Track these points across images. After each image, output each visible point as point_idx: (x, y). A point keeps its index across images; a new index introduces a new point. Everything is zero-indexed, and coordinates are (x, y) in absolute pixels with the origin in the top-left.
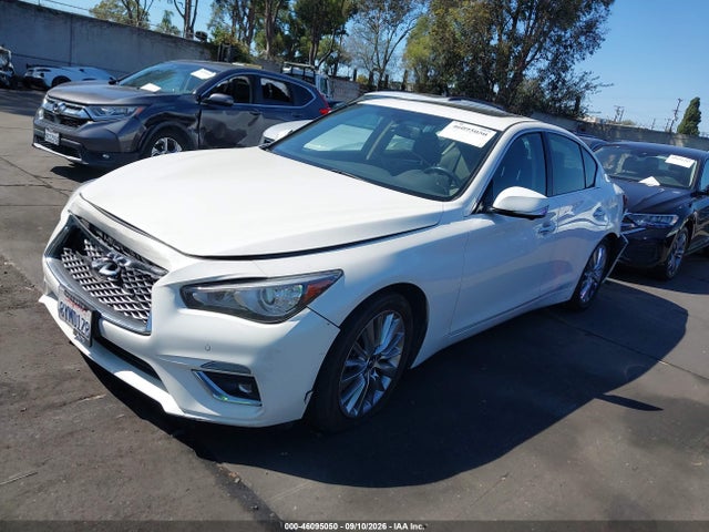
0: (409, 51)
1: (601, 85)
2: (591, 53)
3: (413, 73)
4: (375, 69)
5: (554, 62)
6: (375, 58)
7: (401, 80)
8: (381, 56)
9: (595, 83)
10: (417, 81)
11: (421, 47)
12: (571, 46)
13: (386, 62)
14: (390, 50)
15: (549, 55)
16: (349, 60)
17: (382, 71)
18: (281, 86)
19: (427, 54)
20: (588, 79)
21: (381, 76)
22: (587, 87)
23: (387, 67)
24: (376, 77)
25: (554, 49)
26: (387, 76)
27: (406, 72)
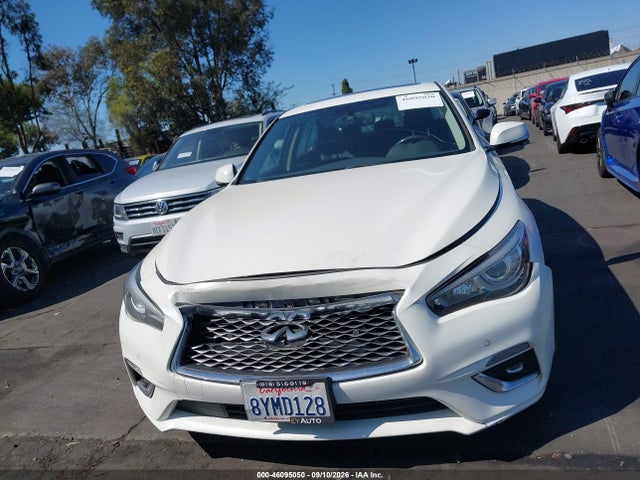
0: (114, 112)
1: (285, 89)
2: (269, 66)
3: (125, 130)
4: (86, 138)
5: (246, 81)
6: (81, 128)
7: (116, 139)
8: (86, 124)
9: (280, 88)
10: (132, 135)
11: (122, 104)
12: (251, 65)
13: (94, 129)
14: (93, 117)
15: (240, 76)
16: (57, 138)
17: (94, 138)
18: (84, 160)
19: (131, 109)
20: (274, 87)
21: (95, 141)
22: (276, 94)
23: (97, 132)
24: (90, 144)
25: (239, 71)
26: (100, 141)
27: (117, 131)
